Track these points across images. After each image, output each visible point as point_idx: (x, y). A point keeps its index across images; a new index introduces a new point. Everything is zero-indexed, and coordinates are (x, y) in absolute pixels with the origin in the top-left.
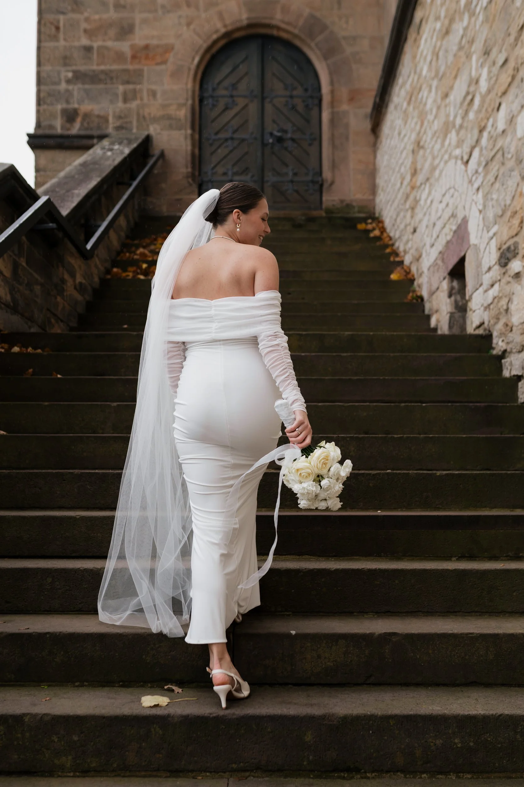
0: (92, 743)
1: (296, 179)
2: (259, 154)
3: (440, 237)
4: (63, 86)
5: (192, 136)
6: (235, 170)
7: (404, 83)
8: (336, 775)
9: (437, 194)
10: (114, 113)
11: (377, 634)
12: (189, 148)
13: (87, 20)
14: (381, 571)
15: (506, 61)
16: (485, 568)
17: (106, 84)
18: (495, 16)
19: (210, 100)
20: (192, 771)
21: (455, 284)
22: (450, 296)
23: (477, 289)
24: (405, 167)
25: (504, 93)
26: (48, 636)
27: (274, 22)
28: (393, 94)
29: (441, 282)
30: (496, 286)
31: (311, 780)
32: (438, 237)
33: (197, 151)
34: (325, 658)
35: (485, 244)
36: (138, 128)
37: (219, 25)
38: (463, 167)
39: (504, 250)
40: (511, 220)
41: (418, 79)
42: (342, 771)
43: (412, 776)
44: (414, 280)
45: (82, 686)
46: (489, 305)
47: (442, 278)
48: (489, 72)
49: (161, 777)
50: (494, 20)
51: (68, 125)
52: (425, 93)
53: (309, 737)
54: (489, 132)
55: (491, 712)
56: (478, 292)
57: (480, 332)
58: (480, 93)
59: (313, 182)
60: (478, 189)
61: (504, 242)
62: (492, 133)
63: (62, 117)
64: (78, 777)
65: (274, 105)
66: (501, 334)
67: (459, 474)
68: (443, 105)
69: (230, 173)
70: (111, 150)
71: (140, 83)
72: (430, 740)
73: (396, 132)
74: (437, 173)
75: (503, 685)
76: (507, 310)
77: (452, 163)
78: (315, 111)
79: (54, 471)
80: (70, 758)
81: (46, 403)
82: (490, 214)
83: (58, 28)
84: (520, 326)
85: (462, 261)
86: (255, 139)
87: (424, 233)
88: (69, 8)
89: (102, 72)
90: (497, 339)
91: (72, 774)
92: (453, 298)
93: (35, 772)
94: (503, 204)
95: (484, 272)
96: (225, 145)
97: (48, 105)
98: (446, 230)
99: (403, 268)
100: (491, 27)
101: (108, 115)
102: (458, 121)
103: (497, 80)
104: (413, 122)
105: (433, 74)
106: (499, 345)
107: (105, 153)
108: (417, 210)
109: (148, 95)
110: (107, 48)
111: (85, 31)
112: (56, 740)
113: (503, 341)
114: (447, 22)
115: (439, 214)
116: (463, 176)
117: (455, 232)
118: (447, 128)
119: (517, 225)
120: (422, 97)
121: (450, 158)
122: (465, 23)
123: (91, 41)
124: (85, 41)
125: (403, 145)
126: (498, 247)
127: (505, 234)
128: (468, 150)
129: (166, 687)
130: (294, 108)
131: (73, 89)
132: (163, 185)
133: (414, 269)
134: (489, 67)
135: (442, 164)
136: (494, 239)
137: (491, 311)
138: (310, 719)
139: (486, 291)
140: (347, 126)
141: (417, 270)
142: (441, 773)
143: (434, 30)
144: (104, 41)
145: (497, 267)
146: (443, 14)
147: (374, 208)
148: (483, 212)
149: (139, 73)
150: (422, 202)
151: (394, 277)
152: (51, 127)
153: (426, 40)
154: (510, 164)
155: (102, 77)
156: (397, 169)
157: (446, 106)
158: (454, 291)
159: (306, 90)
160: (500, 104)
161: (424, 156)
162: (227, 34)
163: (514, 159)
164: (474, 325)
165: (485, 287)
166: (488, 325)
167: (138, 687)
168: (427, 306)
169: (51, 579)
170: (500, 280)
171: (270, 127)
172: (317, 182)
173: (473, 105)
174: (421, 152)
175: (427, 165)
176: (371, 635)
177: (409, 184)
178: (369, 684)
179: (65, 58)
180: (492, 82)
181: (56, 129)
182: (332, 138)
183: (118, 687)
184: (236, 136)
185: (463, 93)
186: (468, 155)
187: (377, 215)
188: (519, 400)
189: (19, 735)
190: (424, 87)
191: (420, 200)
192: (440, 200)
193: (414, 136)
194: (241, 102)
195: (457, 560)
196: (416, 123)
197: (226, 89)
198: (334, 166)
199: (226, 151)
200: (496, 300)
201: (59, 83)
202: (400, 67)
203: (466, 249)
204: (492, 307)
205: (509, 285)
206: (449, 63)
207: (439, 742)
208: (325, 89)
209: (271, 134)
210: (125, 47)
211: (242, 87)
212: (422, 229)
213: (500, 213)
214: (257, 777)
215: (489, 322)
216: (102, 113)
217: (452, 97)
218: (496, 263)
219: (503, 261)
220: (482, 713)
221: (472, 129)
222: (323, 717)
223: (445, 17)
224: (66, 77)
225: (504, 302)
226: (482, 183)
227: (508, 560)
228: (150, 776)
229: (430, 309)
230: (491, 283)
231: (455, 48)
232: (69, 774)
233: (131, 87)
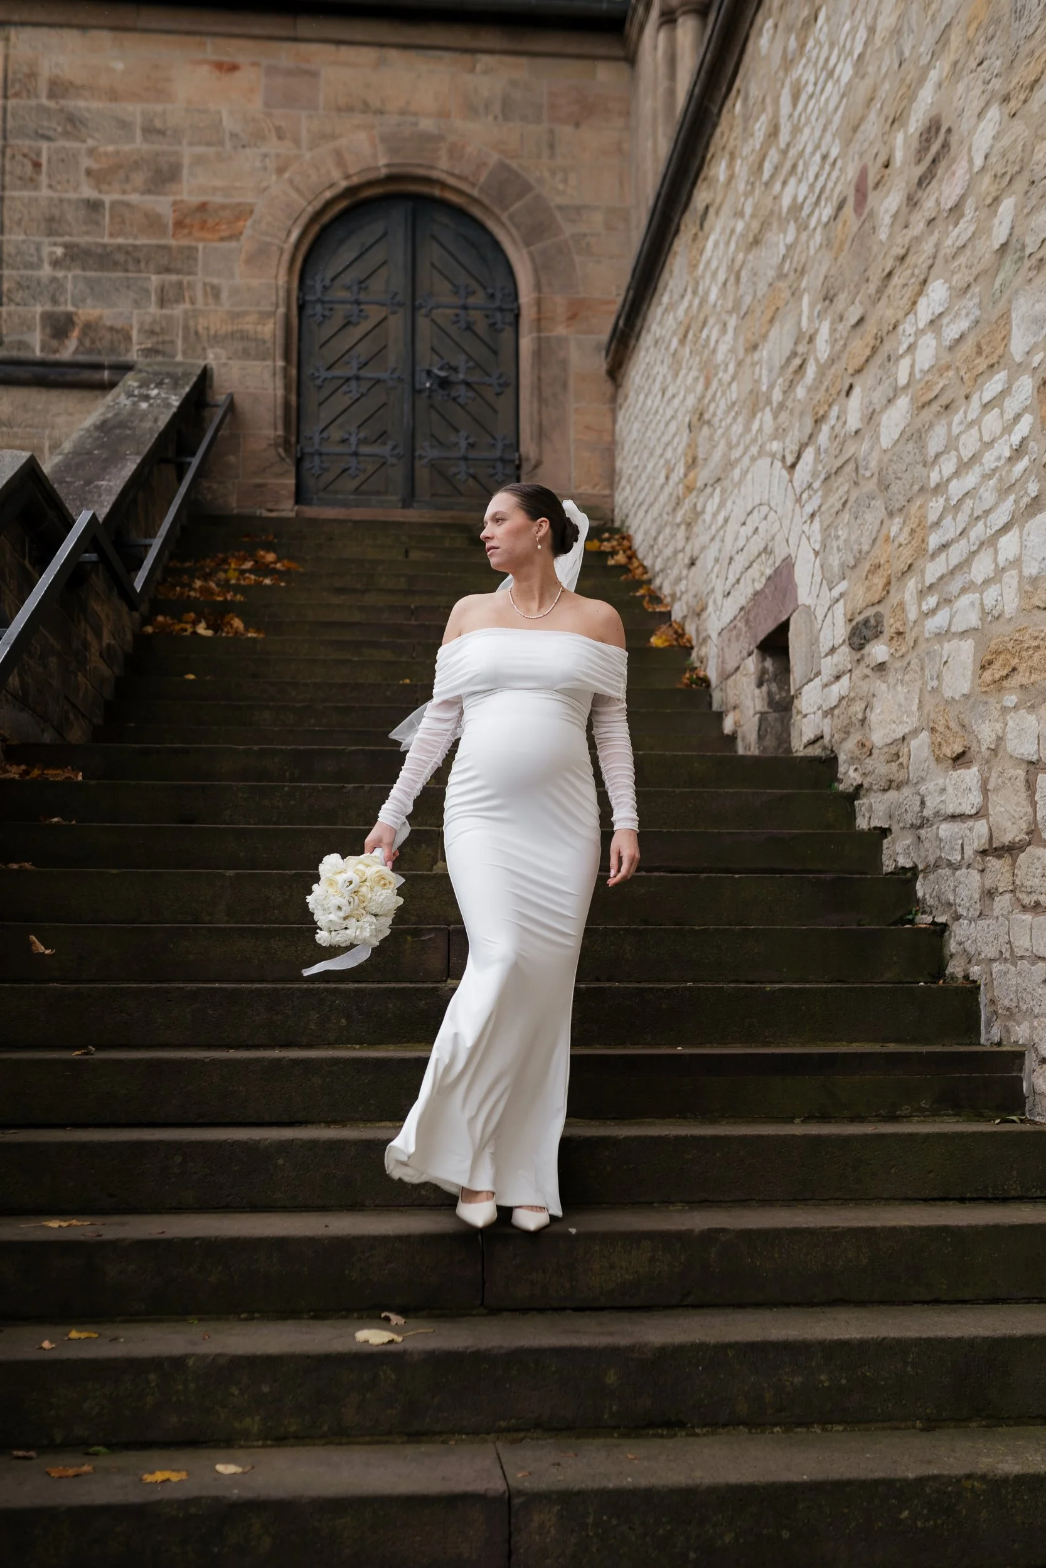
0: (291, 1396)
1: (472, 454)
2: (407, 407)
3: (742, 581)
4: (47, 271)
5: (285, 370)
6: (362, 435)
7: (672, 307)
8: (651, 1432)
9: (737, 508)
10: (142, 324)
11: (697, 1230)
12: (280, 392)
13: (91, 152)
14: (695, 1138)
15: (861, 321)
16: (848, 1132)
17: (126, 270)
18: (842, 243)
19: (319, 308)
20: (441, 1433)
21: (769, 664)
22: (760, 685)
23: (811, 680)
24: (675, 450)
25: (859, 371)
26: (197, 1243)
27: (435, 174)
28: (650, 317)
29: (743, 659)
30: (845, 680)
31: (616, 1441)
32: (738, 581)
33: (293, 398)
34: (621, 1268)
35: (826, 609)
36: (184, 353)
37: (336, 175)
38: (785, 473)
39: (858, 624)
40: (870, 576)
41: (701, 304)
42: (659, 1426)
43: (759, 1431)
44: (692, 648)
45: (252, 1319)
46: (833, 709)
47: (745, 653)
48: (833, 330)
49: (394, 1443)
50: (841, 249)
51: (54, 343)
52: (712, 332)
53: (611, 1378)
54: (833, 428)
55: (870, 1336)
56: (811, 684)
57: (816, 751)
58: (817, 360)
59: (502, 460)
60: (813, 515)
61: (858, 611)
62: (837, 430)
63: (43, 328)
64: (271, 1446)
65: (433, 321)
66: (852, 758)
67: (800, 988)
68: (748, 361)
69: (353, 440)
70: (147, 398)
71: (190, 273)
72: (785, 1377)
73: (657, 386)
74: (737, 473)
75: (882, 1303)
76: (863, 721)
77: (764, 462)
78: (507, 334)
79: (153, 986)
80: (257, 1418)
81: (114, 871)
82: (835, 561)
83: (37, 165)
84: (886, 750)
85: (783, 628)
86: (400, 380)
87: (712, 570)
88: (60, 129)
89: (119, 247)
90: (846, 765)
91: (260, 1443)
92: (765, 688)
93: (205, 1442)
94: (856, 547)
95: (823, 654)
96: (345, 388)
97: (18, 304)
98: (754, 572)
99: (671, 625)
100: (836, 259)
101: (131, 327)
102: (777, 396)
103: (845, 345)
104: (689, 375)
105: (730, 305)
106: (849, 775)
107: (135, 404)
108: (697, 528)
109: (205, 294)
110: (127, 205)
111: (89, 172)
112: (236, 1393)
113: (856, 769)
114: (755, 225)
115: (740, 544)
116: (786, 490)
117: (769, 578)
118: (755, 402)
119: (880, 587)
120: (708, 337)
121: (761, 452)
122: (790, 238)
123: (100, 192)
124: (88, 192)
125: (669, 412)
126: (849, 617)
127: (860, 597)
128: (796, 448)
129: (383, 1315)
130: (469, 328)
131: (66, 277)
132: (232, 459)
133: (690, 629)
134: (832, 323)
135: (746, 461)
136: (842, 601)
137: (835, 718)
138: (613, 1353)
139: (826, 685)
140: (564, 364)
141: (697, 630)
142: (799, 1425)
143: (733, 231)
144: (124, 192)
145: (845, 649)
146: (748, 210)
147: (613, 511)
148: (821, 555)
149: (190, 254)
150: (708, 517)
151: (656, 641)
152: (22, 345)
153: (716, 245)
154: (871, 486)
155: (120, 257)
156: (659, 451)
157: (754, 364)
158: (766, 676)
159: (492, 296)
160: (851, 387)
161: (711, 438)
162: (349, 191)
163: (875, 480)
164: (805, 740)
165: (825, 677)
166: (830, 741)
167: (338, 1318)
168: (717, 696)
169: (181, 1158)
170: (850, 671)
171: (426, 358)
172: (513, 461)
173: (803, 376)
174: (706, 431)
175: (717, 455)
176: (690, 1232)
177: (681, 481)
178: (687, 1306)
179: (51, 220)
180: (838, 347)
181: (33, 351)
182: (539, 382)
183: (308, 1319)
184: (363, 373)
185: (787, 353)
186: (795, 455)
187: (617, 524)
188: (884, 868)
189: (180, 1387)
190: (711, 321)
191: (703, 511)
192: (743, 521)
193: (691, 401)
194: (375, 314)
195: (802, 1122)
196: (697, 379)
197: (349, 288)
198: (541, 434)
199: (347, 400)
200: (844, 703)
201: (38, 266)
202: (665, 275)
203: (790, 612)
204: (836, 712)
205: (867, 680)
206: (759, 294)
207: (798, 1380)
208: (526, 296)
209: (429, 373)
210: (162, 205)
211: (377, 285)
212: (707, 560)
213: (852, 563)
214: (538, 1439)
215: (832, 736)
216: (119, 324)
217: (764, 353)
218: (844, 641)
219: (856, 640)
220: (858, 1336)
221: (802, 414)
222: (631, 1349)
223: (753, 216)
224: (51, 253)
225: (858, 708)
226: (820, 507)
227: (880, 1121)
228: (377, 1443)
229: (723, 703)
230: (835, 673)
231: (771, 273)
232: (255, 1443)
233: (174, 278)
